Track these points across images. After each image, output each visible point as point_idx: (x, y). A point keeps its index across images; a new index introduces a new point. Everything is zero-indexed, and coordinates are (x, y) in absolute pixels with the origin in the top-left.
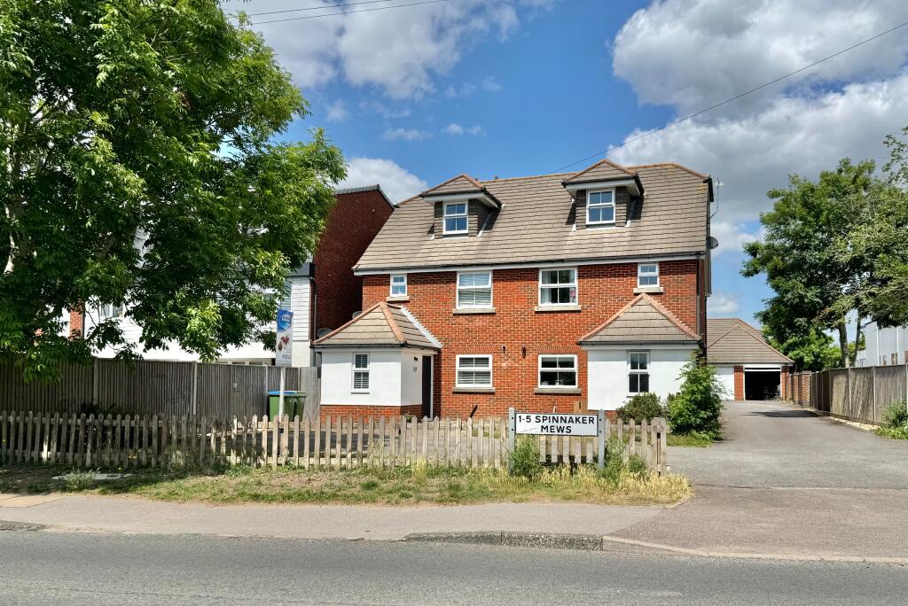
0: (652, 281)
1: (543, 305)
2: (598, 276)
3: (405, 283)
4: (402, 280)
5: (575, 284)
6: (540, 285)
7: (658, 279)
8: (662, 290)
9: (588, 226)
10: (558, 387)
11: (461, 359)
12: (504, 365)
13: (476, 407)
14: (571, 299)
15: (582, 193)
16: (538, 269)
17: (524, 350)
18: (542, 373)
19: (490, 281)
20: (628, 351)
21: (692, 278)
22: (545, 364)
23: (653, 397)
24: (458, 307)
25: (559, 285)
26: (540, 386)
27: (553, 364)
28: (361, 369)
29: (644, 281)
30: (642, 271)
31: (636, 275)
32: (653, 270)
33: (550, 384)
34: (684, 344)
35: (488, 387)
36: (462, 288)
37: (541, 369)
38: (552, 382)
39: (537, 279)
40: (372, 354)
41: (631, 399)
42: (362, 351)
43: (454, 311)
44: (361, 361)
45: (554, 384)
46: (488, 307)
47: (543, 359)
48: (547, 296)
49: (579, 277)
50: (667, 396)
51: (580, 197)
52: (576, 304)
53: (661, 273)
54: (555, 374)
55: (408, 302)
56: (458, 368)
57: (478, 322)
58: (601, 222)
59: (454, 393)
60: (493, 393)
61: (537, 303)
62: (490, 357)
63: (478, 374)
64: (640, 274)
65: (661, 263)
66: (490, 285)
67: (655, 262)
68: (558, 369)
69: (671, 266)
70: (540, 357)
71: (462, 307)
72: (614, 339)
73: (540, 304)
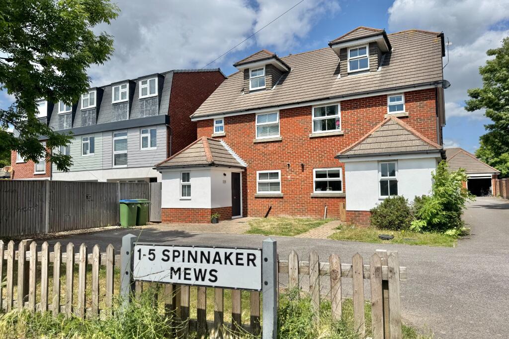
0: (400, 108)
1: (315, 132)
2: (356, 108)
3: (222, 124)
4: (221, 122)
5: (339, 115)
6: (313, 118)
7: (404, 106)
8: (407, 114)
9: (349, 74)
10: (329, 192)
11: (260, 174)
12: (289, 177)
13: (271, 208)
14: (337, 126)
15: (344, 50)
16: (311, 107)
17: (303, 166)
18: (317, 183)
19: (278, 118)
20: (379, 161)
21: (433, 102)
22: (318, 176)
23: (402, 200)
24: (257, 138)
25: (326, 117)
26: (315, 192)
27: (324, 176)
28: (186, 183)
29: (393, 108)
30: (391, 101)
31: (386, 104)
32: (400, 99)
33: (322, 190)
34: (427, 153)
35: (278, 193)
36: (259, 124)
37: (315, 179)
38: (324, 189)
39: (311, 114)
40: (192, 172)
41: (383, 202)
42: (186, 170)
43: (254, 141)
44: (186, 177)
45: (325, 190)
46: (277, 136)
47: (316, 172)
48: (319, 125)
49: (342, 110)
50: (414, 198)
51: (343, 53)
52: (340, 130)
53: (406, 101)
54: (325, 182)
55: (225, 136)
56: (258, 180)
57: (271, 147)
58: (359, 70)
59: (256, 198)
60: (282, 198)
61: (311, 132)
62: (279, 171)
63: (272, 184)
64: (389, 103)
65: (405, 93)
66: (277, 121)
67: (401, 93)
68: (328, 179)
69: (413, 95)
70: (314, 171)
71: (260, 138)
72: (366, 152)
73: (313, 132)
